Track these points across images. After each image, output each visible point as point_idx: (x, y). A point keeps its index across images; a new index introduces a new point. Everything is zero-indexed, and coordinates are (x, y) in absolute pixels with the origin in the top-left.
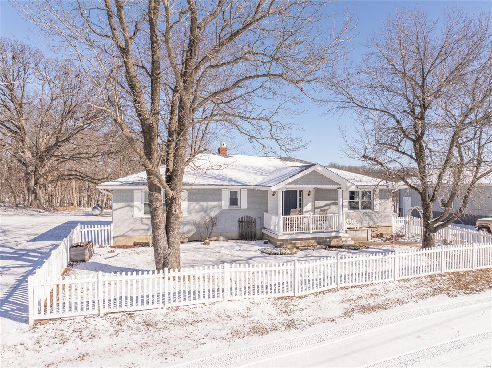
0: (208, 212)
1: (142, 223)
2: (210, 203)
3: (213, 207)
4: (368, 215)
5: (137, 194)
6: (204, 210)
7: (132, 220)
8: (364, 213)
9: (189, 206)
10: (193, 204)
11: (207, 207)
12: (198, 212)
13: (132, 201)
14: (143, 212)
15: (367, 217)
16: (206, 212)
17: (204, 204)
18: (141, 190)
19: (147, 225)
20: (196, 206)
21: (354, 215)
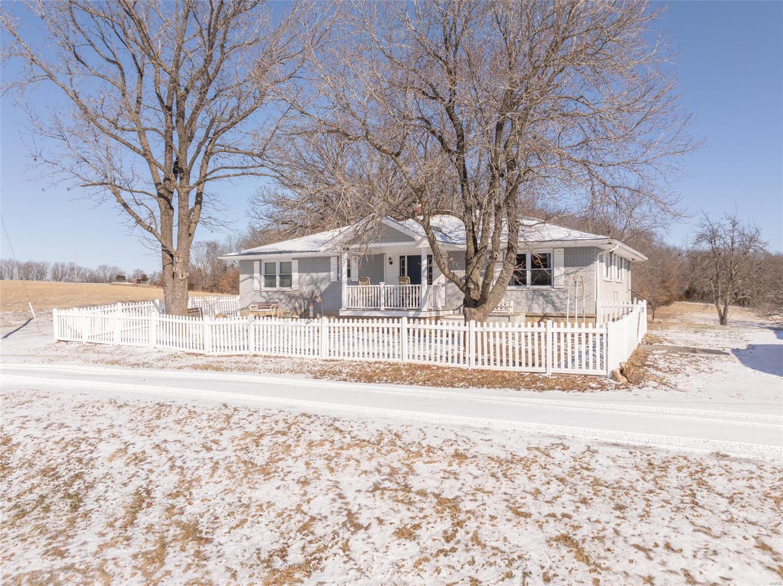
0: (318, 284)
1: (261, 296)
2: (319, 274)
3: (323, 279)
4: (542, 295)
5: (256, 265)
6: (314, 282)
7: (253, 292)
8: (534, 291)
9: (300, 277)
10: (304, 275)
11: (317, 279)
12: (308, 285)
13: (253, 272)
14: (263, 284)
15: (541, 298)
16: (316, 285)
17: (315, 275)
18: (260, 260)
19: (265, 298)
20: (306, 277)
21: (515, 293)
